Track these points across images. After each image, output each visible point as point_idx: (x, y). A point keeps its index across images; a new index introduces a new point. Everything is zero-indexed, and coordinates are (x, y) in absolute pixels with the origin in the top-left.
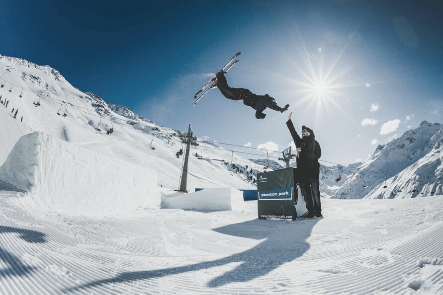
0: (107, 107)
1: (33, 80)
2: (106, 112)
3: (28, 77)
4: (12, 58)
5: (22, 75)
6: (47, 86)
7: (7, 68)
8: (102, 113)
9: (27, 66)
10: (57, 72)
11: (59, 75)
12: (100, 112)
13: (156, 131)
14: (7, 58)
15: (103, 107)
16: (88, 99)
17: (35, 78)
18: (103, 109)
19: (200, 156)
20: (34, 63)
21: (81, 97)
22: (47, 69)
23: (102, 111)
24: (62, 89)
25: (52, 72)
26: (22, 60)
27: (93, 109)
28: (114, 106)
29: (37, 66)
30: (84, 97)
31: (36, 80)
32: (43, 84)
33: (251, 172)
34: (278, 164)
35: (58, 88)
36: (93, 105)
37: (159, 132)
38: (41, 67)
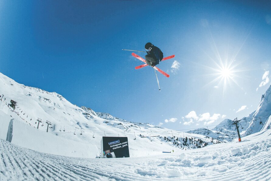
0: (91, 114)
1: (46, 100)
2: (92, 117)
3: (42, 99)
4: (32, 88)
5: (39, 98)
6: (55, 104)
7: (29, 93)
8: (89, 118)
9: (42, 92)
10: (61, 96)
11: (62, 98)
12: (88, 117)
13: (120, 125)
14: (29, 87)
15: (89, 114)
16: (80, 111)
17: (47, 99)
18: (89, 115)
19: (142, 135)
20: (46, 91)
21: (76, 110)
22: (55, 94)
23: (89, 117)
24: (65, 105)
25: (58, 96)
26: (38, 89)
27: (83, 116)
28: (100, 113)
29: (48, 92)
30: (78, 109)
31: (48, 101)
32: (52, 103)
33: (177, 140)
34: (206, 129)
35: (62, 105)
36: (84, 114)
37: (122, 126)
38: (51, 93)
